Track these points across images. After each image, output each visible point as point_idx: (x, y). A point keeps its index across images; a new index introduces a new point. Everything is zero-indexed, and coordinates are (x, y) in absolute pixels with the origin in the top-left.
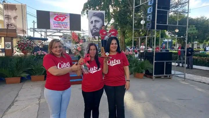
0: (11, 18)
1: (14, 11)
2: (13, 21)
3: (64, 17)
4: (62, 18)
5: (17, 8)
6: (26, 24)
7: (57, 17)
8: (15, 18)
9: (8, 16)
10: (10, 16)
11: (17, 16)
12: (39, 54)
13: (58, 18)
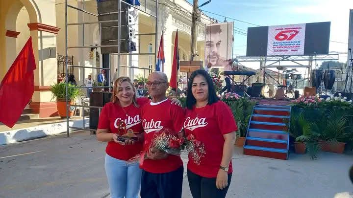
0: (213, 45)
1: (218, 34)
2: (215, 49)
3: (295, 31)
4: (289, 35)
5: (221, 30)
6: (231, 51)
7: (280, 34)
8: (218, 44)
9: (210, 42)
10: (212, 42)
11: (221, 41)
12: (227, 98)
13: (282, 35)
